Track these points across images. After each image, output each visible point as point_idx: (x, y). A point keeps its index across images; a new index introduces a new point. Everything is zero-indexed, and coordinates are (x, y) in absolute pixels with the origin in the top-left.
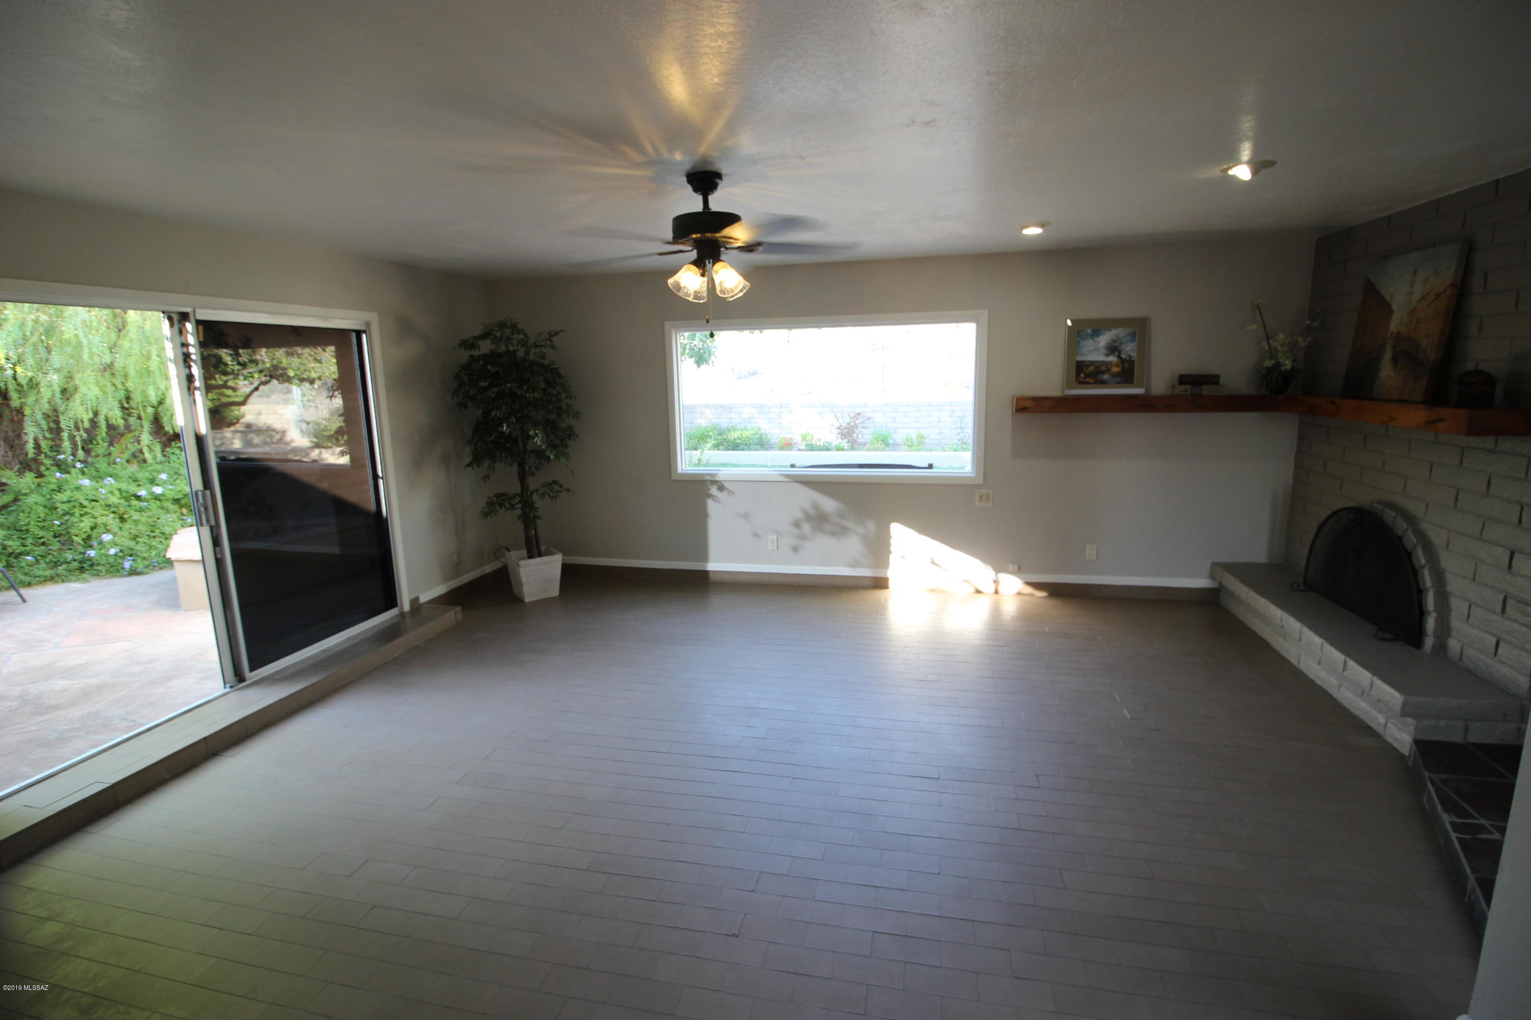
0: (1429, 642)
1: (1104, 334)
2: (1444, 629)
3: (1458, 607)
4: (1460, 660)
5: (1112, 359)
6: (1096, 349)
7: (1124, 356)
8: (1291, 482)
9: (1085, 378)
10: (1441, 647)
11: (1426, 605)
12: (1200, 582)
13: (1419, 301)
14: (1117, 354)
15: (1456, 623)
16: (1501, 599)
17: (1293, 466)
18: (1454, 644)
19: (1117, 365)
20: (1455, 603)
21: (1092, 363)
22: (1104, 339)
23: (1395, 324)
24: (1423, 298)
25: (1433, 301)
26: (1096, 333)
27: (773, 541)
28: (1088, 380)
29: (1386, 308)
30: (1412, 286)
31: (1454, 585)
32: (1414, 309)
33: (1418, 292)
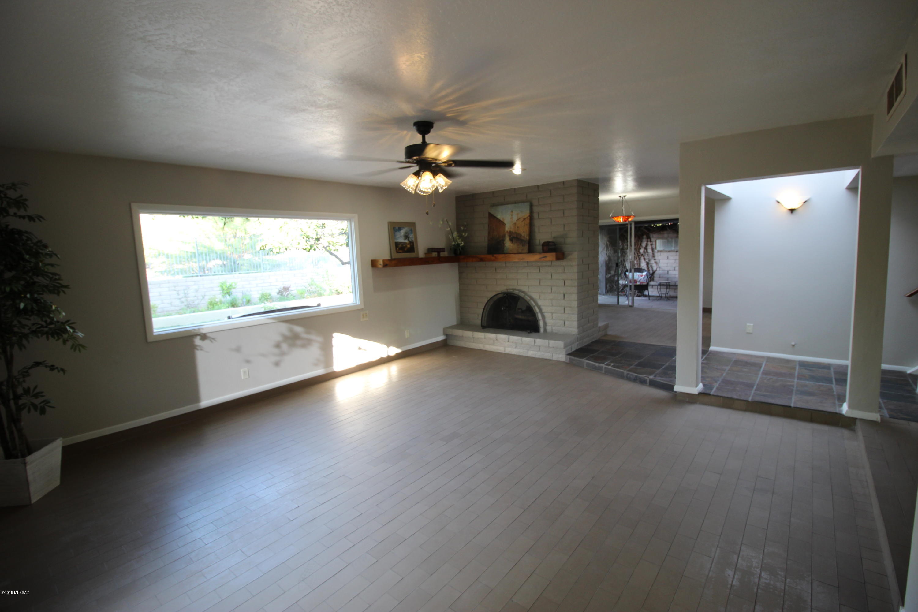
0: (542, 330)
1: (402, 229)
2: (545, 324)
3: (547, 315)
4: (552, 331)
5: (406, 241)
6: (401, 237)
7: (410, 240)
8: (459, 290)
9: (399, 250)
10: (545, 330)
11: (538, 318)
12: (441, 338)
13: (517, 221)
14: (408, 239)
15: (548, 321)
16: (563, 308)
17: (458, 284)
18: (549, 328)
19: (408, 244)
20: (546, 314)
21: (401, 243)
22: (403, 232)
23: (508, 228)
24: (518, 220)
25: (523, 221)
26: (400, 229)
27: (245, 372)
28: (400, 251)
29: (502, 223)
30: (512, 216)
31: (544, 309)
32: (515, 224)
33: (515, 218)
